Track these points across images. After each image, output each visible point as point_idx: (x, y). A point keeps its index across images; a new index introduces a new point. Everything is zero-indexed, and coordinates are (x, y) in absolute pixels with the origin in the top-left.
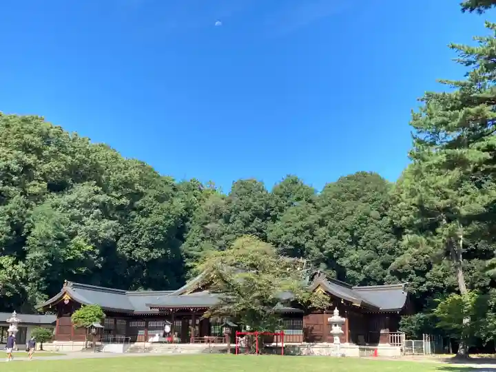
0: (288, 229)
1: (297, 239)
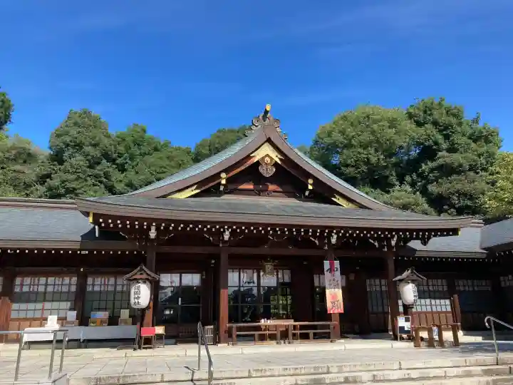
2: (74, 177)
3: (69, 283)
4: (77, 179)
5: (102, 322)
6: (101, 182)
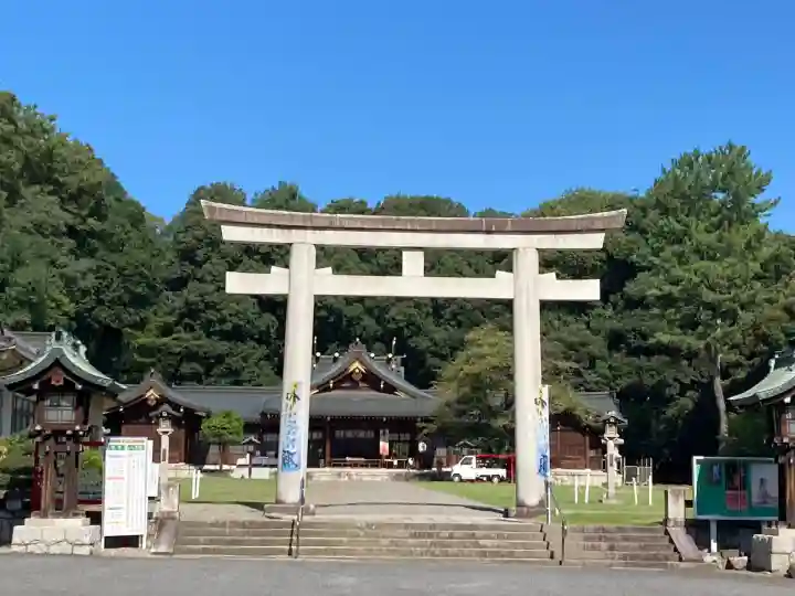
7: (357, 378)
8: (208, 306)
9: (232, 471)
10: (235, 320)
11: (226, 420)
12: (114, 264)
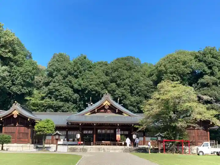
0: (92, 83)
1: (96, 88)
2: (58, 84)
3: (64, 133)
4: (59, 85)
5: (71, 141)
6: (68, 85)
7: (107, 108)
8: (56, 90)
9: (50, 147)
10: (65, 95)
11: (46, 124)
12: (18, 71)
